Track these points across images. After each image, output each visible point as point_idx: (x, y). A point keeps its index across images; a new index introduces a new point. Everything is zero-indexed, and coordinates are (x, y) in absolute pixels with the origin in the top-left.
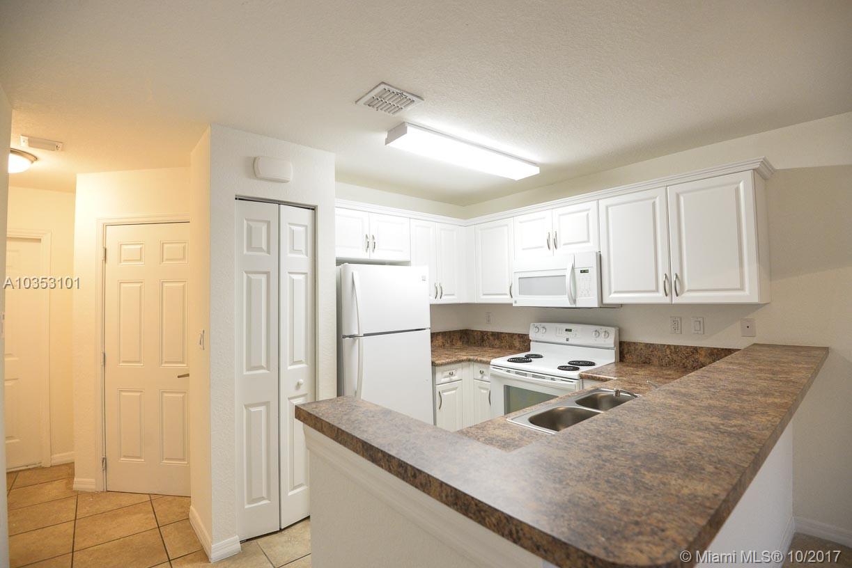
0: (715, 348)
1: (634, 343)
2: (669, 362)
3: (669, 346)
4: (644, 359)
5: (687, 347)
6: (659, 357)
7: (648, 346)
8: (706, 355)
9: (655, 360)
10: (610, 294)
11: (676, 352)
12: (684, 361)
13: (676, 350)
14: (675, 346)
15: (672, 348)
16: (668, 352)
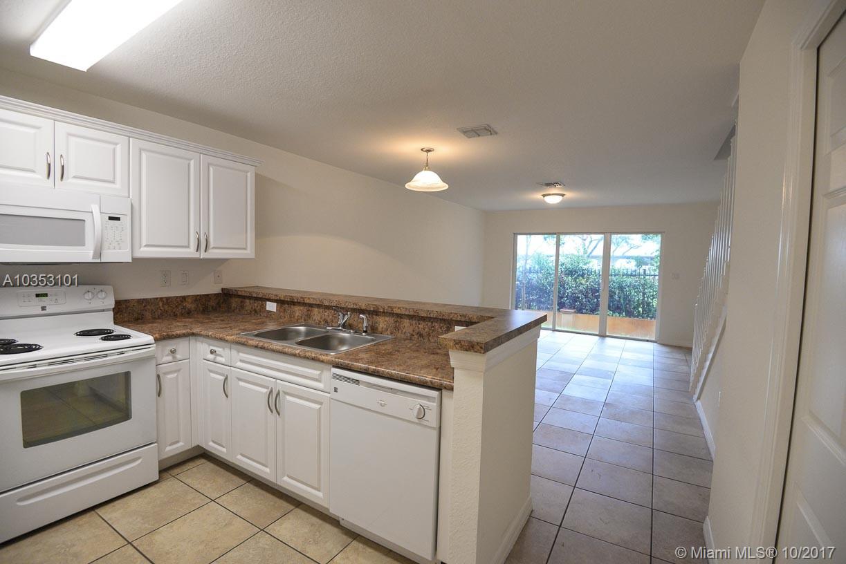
0: (198, 295)
1: (126, 301)
2: (161, 314)
3: (161, 299)
4: (136, 315)
5: (177, 297)
6: (152, 310)
7: (140, 301)
8: (192, 302)
9: (148, 315)
10: (140, 247)
11: (168, 303)
12: (174, 311)
13: (168, 301)
14: (166, 298)
15: (164, 300)
16: (161, 304)
